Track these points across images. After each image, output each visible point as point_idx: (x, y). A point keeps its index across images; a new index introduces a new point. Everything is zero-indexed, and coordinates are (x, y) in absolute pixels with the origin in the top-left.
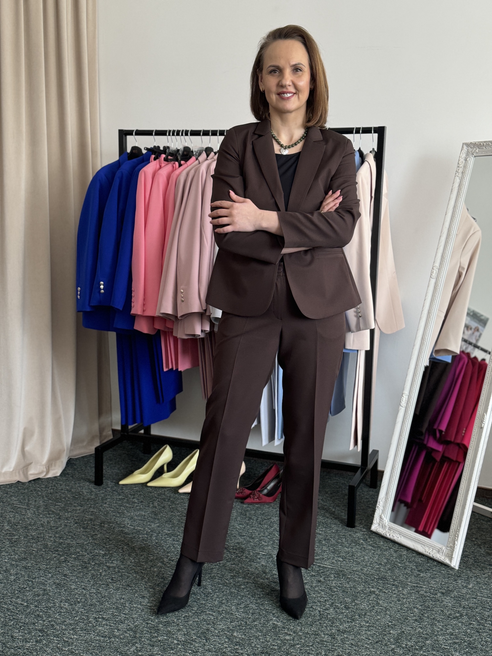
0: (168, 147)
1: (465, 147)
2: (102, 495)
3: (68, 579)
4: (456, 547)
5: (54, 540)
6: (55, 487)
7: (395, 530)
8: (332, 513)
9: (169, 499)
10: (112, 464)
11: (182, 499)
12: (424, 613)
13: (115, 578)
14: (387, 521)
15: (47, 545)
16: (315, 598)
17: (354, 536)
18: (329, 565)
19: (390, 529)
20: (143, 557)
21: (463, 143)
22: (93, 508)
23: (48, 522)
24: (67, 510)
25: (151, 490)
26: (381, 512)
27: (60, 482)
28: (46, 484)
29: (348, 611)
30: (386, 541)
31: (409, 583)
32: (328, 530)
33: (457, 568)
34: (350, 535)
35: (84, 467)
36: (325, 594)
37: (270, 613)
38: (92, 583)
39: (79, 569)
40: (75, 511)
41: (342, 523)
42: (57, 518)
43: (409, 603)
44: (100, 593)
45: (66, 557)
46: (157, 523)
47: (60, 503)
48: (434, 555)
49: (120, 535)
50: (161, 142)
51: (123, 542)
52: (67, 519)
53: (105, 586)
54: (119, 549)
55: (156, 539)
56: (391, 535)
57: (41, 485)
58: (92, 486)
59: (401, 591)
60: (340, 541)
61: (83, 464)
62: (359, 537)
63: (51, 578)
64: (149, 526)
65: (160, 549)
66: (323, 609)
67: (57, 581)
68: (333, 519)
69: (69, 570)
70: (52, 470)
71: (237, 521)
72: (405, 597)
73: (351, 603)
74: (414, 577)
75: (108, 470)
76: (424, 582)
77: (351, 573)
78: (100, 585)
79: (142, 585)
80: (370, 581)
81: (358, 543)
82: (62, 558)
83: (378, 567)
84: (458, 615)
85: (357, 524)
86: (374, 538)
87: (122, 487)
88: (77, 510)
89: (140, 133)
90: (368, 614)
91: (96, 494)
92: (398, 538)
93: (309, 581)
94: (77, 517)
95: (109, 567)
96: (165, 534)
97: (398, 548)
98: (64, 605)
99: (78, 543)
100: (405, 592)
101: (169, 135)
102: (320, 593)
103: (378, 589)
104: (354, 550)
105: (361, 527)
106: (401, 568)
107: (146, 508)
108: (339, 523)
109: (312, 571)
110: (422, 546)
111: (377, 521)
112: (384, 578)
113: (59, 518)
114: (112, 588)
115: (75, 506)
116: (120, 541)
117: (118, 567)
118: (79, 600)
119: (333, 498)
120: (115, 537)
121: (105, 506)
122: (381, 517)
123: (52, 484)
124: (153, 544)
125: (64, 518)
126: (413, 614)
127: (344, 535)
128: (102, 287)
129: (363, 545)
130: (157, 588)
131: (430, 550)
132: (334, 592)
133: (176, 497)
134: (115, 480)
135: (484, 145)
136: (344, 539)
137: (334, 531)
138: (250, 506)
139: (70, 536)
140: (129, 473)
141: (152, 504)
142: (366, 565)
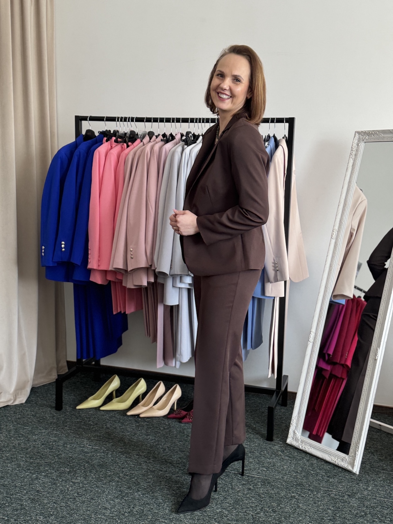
0: (118, 131)
1: (357, 134)
2: (63, 419)
3: (41, 495)
4: (357, 456)
5: (26, 460)
6: (22, 413)
7: (306, 443)
8: (253, 429)
9: (119, 421)
10: (68, 391)
11: (130, 421)
12: (336, 513)
13: (80, 492)
14: (299, 435)
15: (20, 465)
16: (247, 504)
17: (274, 449)
18: (256, 475)
19: (302, 442)
20: (102, 473)
21: (355, 132)
22: (56, 430)
23: (19, 444)
24: (34, 433)
25: (103, 413)
26: (294, 428)
27: (26, 408)
28: (14, 410)
29: (275, 514)
30: (299, 452)
31: (322, 488)
32: (252, 444)
33: (358, 473)
34: (270, 448)
35: (45, 394)
36: (255, 500)
37: (213, 518)
38: (61, 497)
39: (49, 485)
40: (41, 434)
41: (262, 437)
42: (26, 441)
43: (323, 505)
44: (69, 506)
45: (37, 475)
46: (111, 443)
47: (28, 427)
48: (339, 463)
49: (81, 454)
50: (111, 126)
51: (84, 460)
52: (35, 441)
53: (73, 500)
54: (82, 466)
55: (112, 457)
56: (303, 447)
57: (10, 412)
58: (53, 411)
59: (316, 495)
60: (262, 453)
61: (44, 392)
62: (277, 449)
63: (26, 494)
64: (104, 445)
65: (115, 465)
66: (255, 513)
67: (32, 496)
68: (255, 434)
69: (40, 486)
70: (19, 398)
71: (177, 438)
72: (319, 500)
73: (277, 507)
74: (324, 482)
75: (66, 396)
76: (333, 487)
77: (274, 481)
78: (68, 499)
79: (103, 497)
80: (290, 487)
81: (277, 455)
82: (34, 476)
83: (295, 474)
84: (363, 514)
85: (274, 438)
86: (289, 450)
87: (79, 412)
88: (42, 433)
89: (93, 119)
90: (292, 516)
91: (58, 418)
92: (309, 449)
93: (241, 489)
94: (43, 439)
95: (74, 483)
96: (118, 452)
97: (309, 458)
98: (40, 518)
99: (46, 463)
100: (319, 496)
101: (118, 121)
102: (251, 499)
103: (297, 493)
104: (274, 461)
105: (278, 441)
106: (314, 474)
107: (101, 429)
108: (260, 438)
109: (243, 480)
110: (329, 456)
111: (291, 435)
112: (301, 484)
113: (28, 440)
114: (79, 502)
115: (40, 429)
116: (81, 459)
117: (82, 483)
118: (52, 513)
119: (253, 416)
120: (77, 456)
121: (66, 429)
122: (294, 432)
123: (19, 410)
124: (110, 461)
125: (33, 440)
126: (328, 514)
127: (265, 448)
128: (63, 246)
129: (281, 456)
130: (117, 501)
131: (336, 459)
132: (262, 498)
133: (125, 419)
134: (72, 405)
135: (372, 133)
136: (266, 452)
137: (256, 445)
138: (187, 425)
139: (38, 456)
140: (84, 399)
141: (106, 425)
142: (285, 473)
